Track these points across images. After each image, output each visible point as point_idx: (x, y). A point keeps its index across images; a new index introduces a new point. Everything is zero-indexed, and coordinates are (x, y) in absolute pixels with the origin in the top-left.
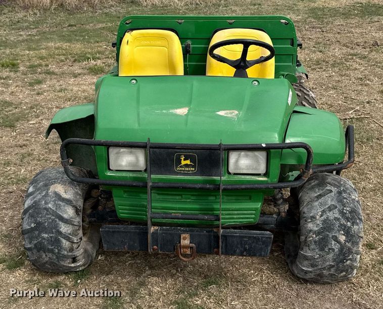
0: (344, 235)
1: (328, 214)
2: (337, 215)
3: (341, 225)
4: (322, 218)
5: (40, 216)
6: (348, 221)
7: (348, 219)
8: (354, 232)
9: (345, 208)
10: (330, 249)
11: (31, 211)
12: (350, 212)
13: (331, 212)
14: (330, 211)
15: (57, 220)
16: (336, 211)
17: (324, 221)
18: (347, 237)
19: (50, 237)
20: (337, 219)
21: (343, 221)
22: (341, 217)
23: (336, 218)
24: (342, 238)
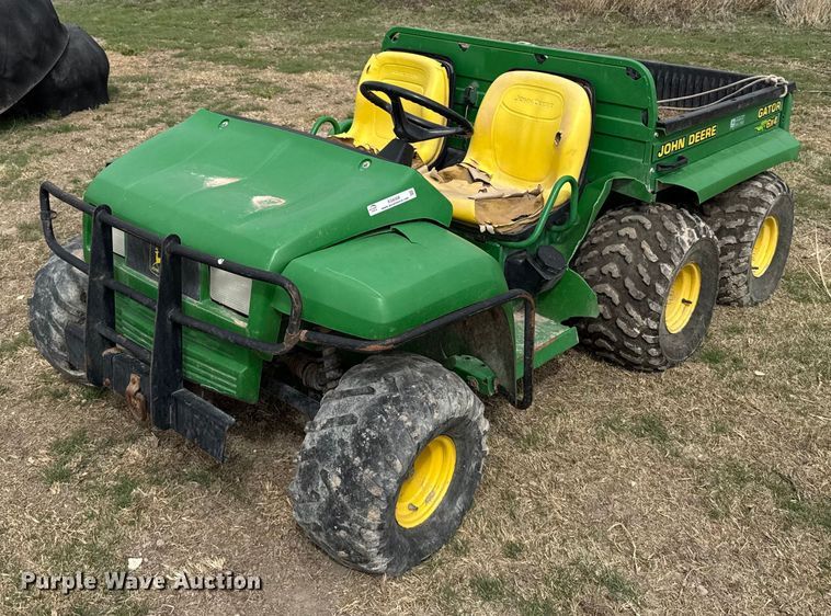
0: (340, 476)
1: (335, 429)
2: (347, 437)
3: (344, 456)
4: (324, 431)
6: (359, 455)
7: (359, 452)
8: (361, 480)
9: (368, 430)
10: (312, 492)
12: (372, 441)
13: (341, 428)
14: (340, 424)
16: (350, 429)
17: (323, 438)
18: (344, 482)
20: (342, 443)
21: (349, 452)
22: (350, 442)
23: (342, 439)
24: (336, 482)
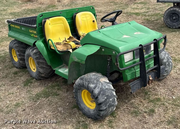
5: (106, 92)
11: (101, 93)
15: (112, 91)
19: (113, 99)
